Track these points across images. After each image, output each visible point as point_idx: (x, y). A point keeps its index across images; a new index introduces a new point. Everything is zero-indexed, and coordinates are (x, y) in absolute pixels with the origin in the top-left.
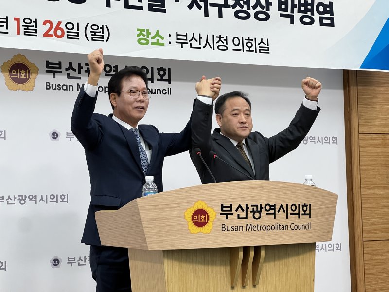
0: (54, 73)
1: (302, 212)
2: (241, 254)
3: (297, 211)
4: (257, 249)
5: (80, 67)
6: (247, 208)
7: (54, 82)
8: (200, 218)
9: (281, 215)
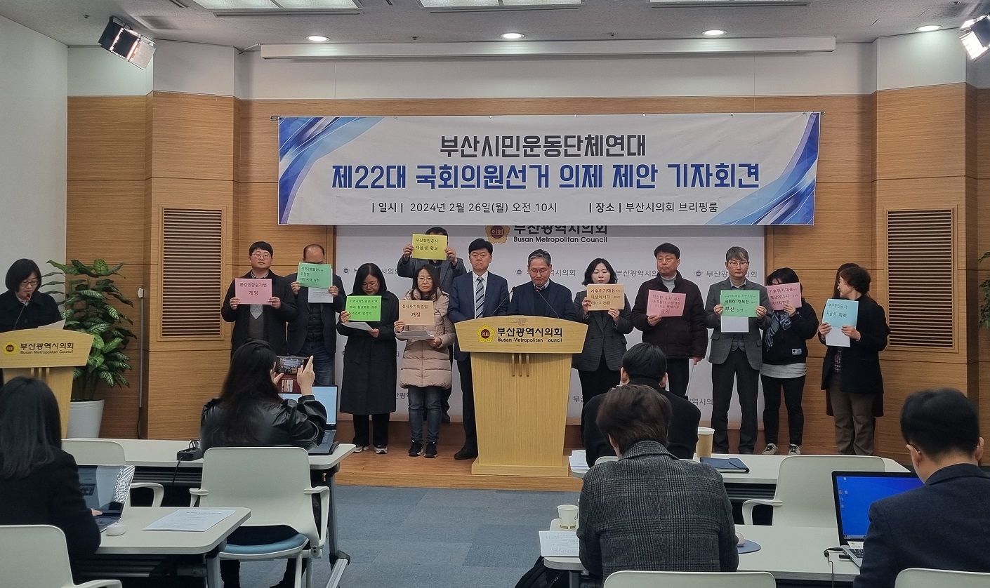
0: (520, 230)
1: (554, 332)
2: (513, 357)
3: (550, 332)
4: (524, 355)
5: (539, 227)
6: (514, 330)
7: (519, 236)
8: (485, 334)
9: (537, 335)
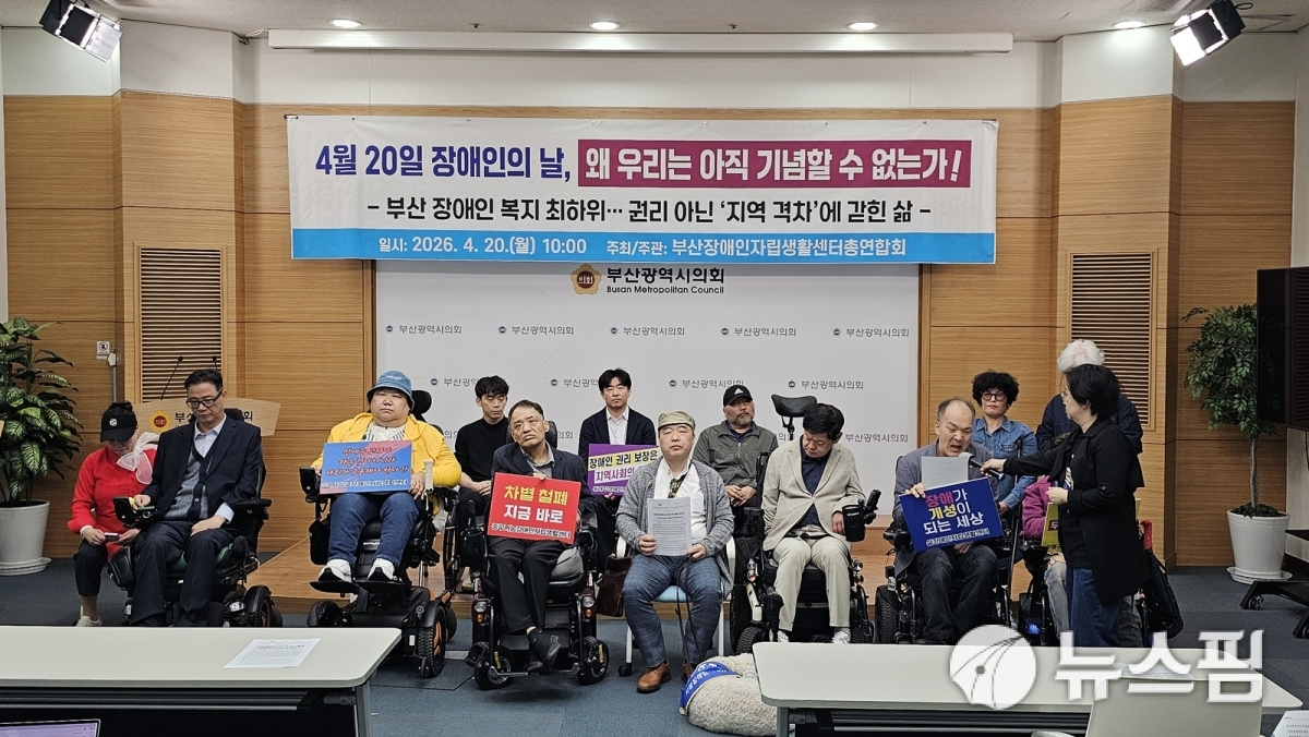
0: (614, 278)
5: (638, 272)
7: (613, 286)
